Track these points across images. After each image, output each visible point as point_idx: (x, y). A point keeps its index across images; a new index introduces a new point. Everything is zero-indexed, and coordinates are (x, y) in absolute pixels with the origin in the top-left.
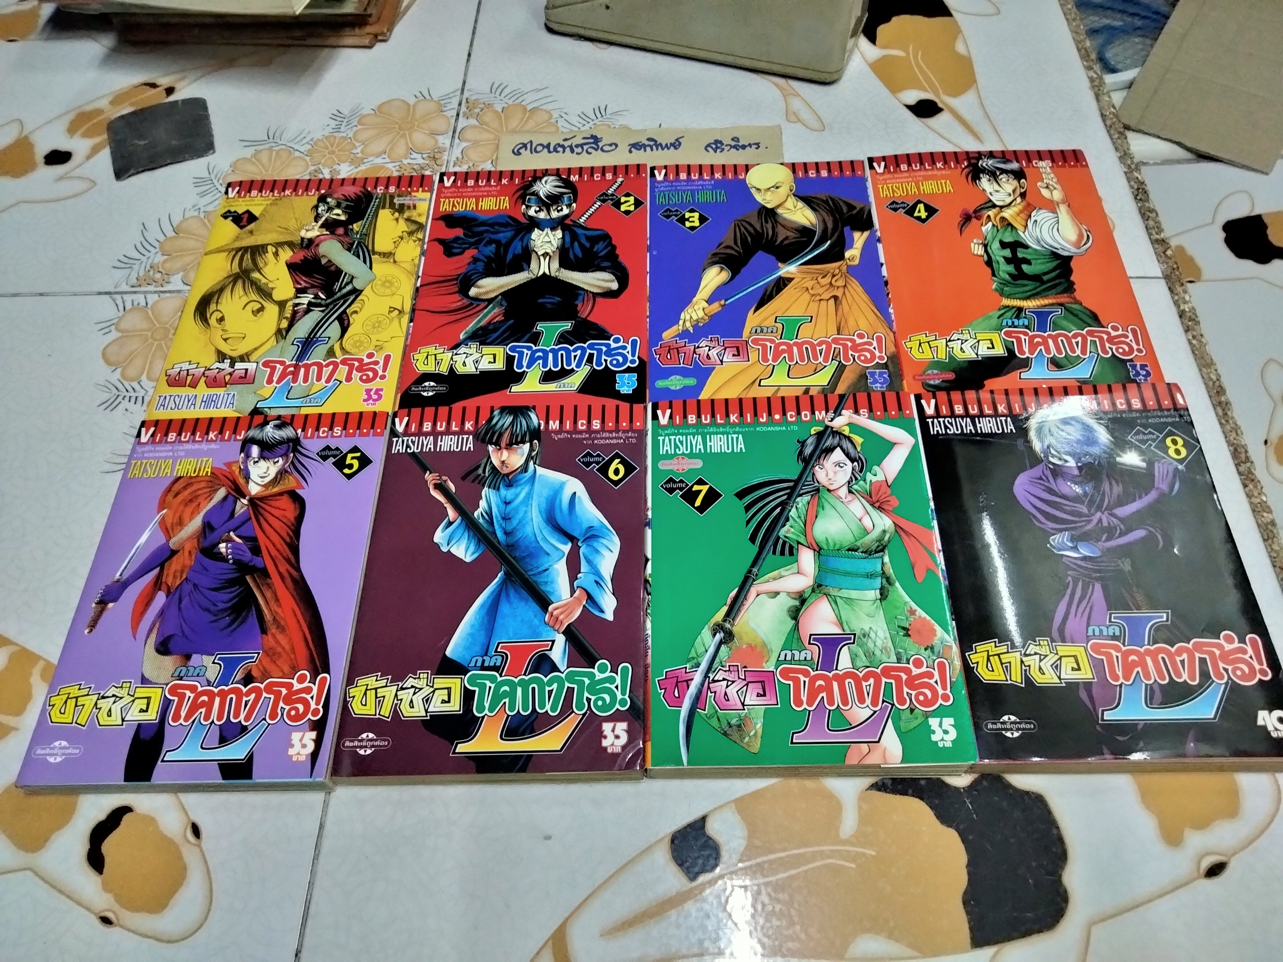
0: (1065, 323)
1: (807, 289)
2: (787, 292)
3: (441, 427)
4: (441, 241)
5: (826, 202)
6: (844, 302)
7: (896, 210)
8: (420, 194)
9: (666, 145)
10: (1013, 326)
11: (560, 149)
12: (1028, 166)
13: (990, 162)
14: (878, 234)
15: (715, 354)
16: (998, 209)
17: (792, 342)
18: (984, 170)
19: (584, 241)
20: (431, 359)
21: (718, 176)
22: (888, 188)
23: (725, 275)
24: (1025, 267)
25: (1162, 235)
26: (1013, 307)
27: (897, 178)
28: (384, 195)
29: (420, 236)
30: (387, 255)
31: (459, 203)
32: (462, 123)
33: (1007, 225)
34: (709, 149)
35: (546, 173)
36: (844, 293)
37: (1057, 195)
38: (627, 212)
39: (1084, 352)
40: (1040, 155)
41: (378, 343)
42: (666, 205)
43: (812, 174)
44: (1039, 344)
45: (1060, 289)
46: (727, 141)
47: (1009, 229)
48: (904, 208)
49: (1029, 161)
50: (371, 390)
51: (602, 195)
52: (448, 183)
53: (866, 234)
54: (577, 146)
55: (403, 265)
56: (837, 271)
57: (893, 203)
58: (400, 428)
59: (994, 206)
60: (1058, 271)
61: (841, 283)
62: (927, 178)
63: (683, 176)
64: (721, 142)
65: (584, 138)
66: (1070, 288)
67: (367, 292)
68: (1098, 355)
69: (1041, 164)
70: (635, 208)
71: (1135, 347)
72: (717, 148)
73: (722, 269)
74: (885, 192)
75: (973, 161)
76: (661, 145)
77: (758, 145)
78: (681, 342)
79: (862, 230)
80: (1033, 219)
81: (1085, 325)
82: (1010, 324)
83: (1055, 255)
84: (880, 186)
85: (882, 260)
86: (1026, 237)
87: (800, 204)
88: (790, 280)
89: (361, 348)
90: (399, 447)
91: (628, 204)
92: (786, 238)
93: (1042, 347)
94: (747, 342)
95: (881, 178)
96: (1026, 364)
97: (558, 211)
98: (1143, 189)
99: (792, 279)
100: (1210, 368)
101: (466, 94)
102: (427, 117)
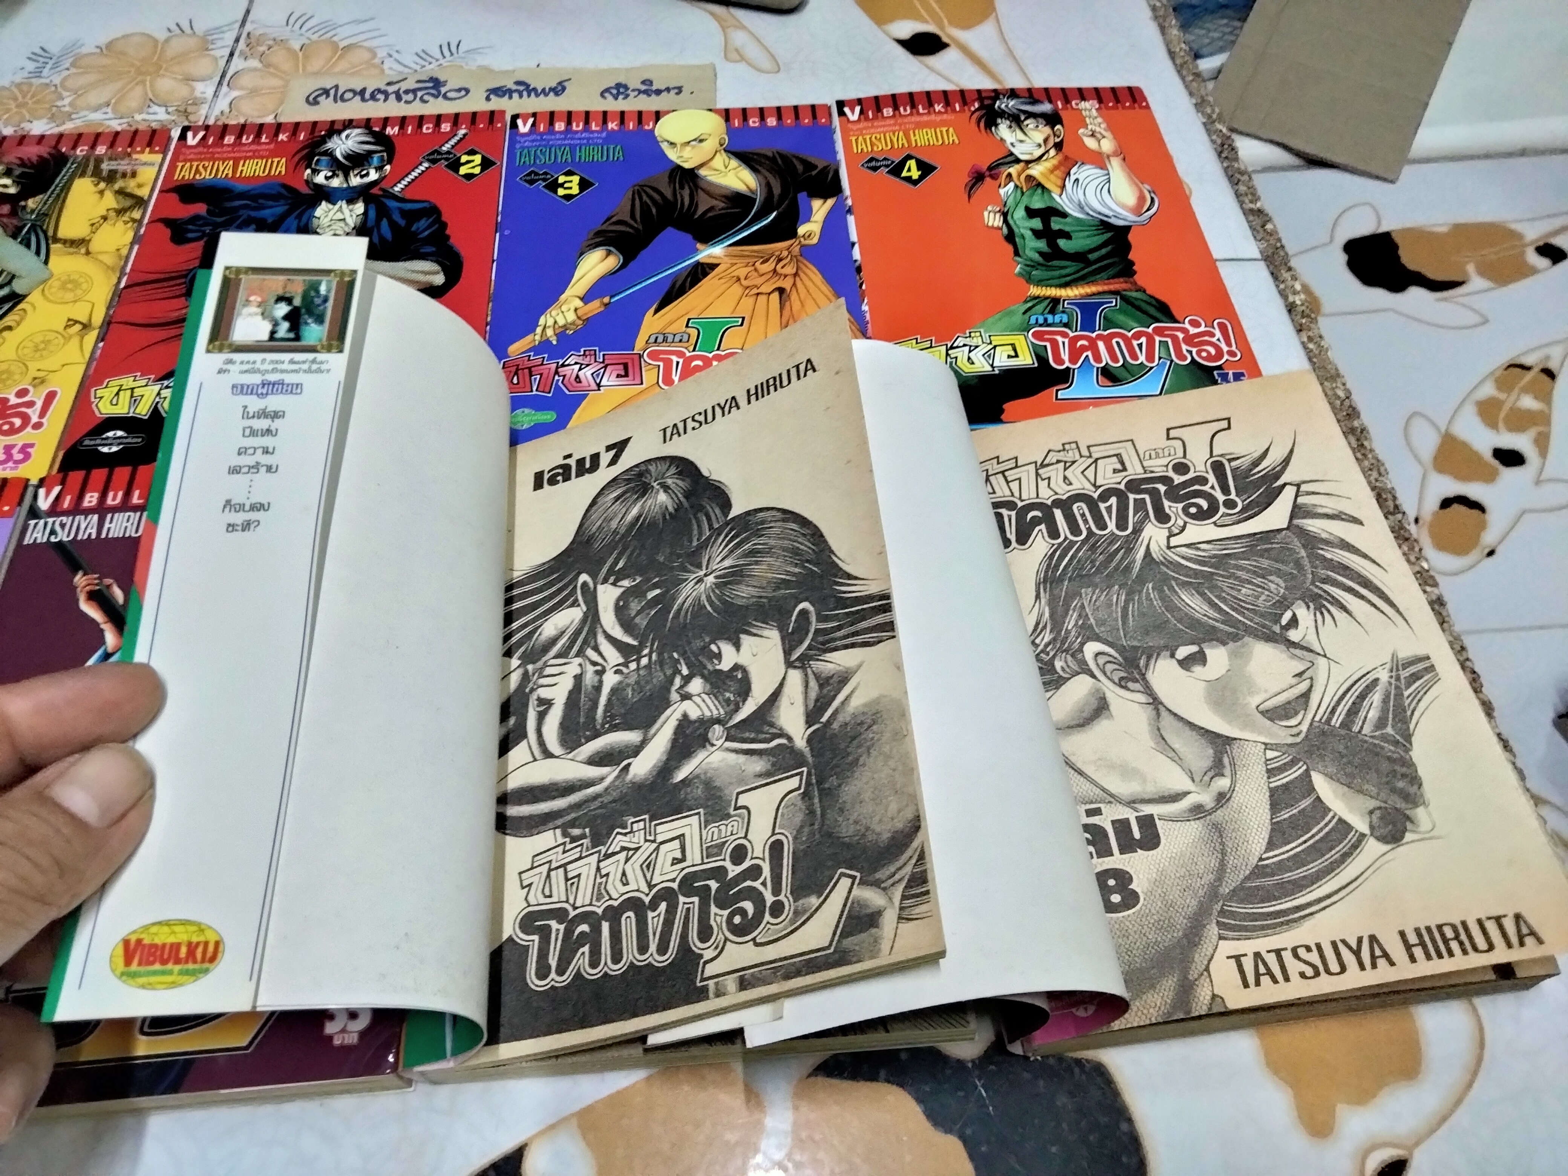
0: (1121, 318)
1: (739, 279)
2: (707, 284)
3: (114, 499)
4: (168, 222)
5: (773, 159)
6: (794, 296)
7: (875, 169)
8: (146, 157)
9: (543, 90)
10: (1046, 324)
11: (381, 97)
12: (1065, 108)
13: (1012, 103)
14: (849, 202)
15: (589, 374)
16: (1022, 164)
17: (711, 355)
18: (1002, 114)
19: (397, 217)
20: (125, 396)
21: (612, 126)
22: (865, 140)
23: (613, 262)
24: (1062, 243)
25: (1259, 205)
26: (1046, 298)
27: (877, 127)
28: (87, 158)
29: (136, 214)
30: (78, 244)
31: (205, 168)
32: (237, 64)
33: (1036, 185)
34: (607, 95)
35: (349, 124)
36: (794, 284)
37: (1107, 145)
38: (469, 176)
39: (1150, 357)
40: (1082, 94)
41: (41, 374)
42: (530, 166)
43: (753, 122)
44: (1084, 349)
45: (1112, 272)
46: (634, 83)
47: (1039, 191)
48: (887, 166)
49: (1067, 101)
50: (13, 446)
51: (432, 153)
52: (192, 140)
53: (830, 202)
54: (407, 92)
55: (101, 257)
56: (785, 253)
57: (871, 160)
58: (44, 504)
59: (1018, 161)
60: (1110, 248)
61: (790, 270)
62: (920, 126)
63: (560, 126)
64: (626, 87)
65: (418, 81)
66: (1127, 270)
67: (34, 297)
68: (1172, 361)
69: (1084, 105)
70: (482, 171)
71: (1225, 348)
72: (619, 93)
73: (609, 253)
74: (863, 145)
75: (987, 102)
76: (535, 89)
77: (679, 90)
78: (536, 359)
79: (825, 197)
80: (1073, 178)
81: (1151, 321)
82: (1041, 321)
83: (1105, 225)
84: (854, 139)
85: (854, 237)
86: (1063, 202)
87: (734, 163)
88: (713, 266)
89: (9, 382)
90: (37, 534)
91: (471, 165)
92: (712, 208)
93: (1089, 353)
94: (641, 356)
95: (855, 127)
96: (1064, 377)
97: (362, 177)
98: (1230, 145)
99: (717, 265)
100: (1335, 381)
101: (248, 27)
102: (182, 58)
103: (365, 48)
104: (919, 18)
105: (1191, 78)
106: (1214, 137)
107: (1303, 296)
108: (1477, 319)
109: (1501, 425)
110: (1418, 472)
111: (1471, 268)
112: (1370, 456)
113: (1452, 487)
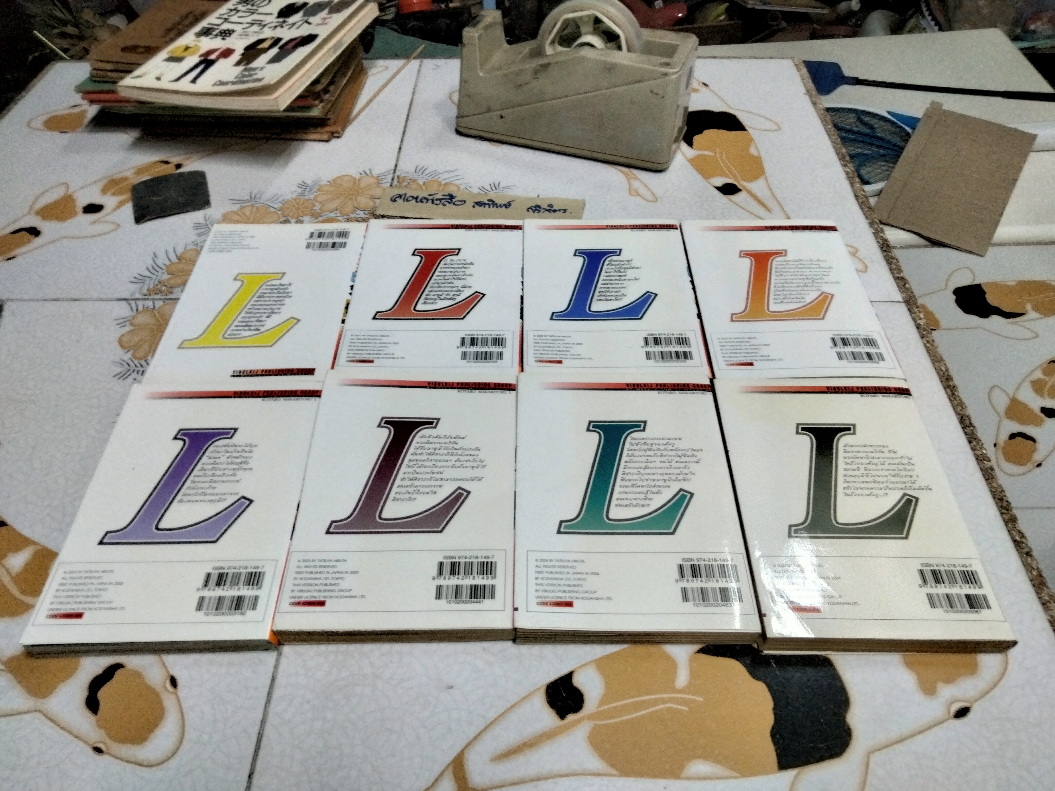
11: (425, 201)
54: (437, 200)
101: (398, 173)
102: (369, 187)
103: (454, 185)
104: (726, 176)
105: (866, 209)
106: (879, 240)
107: (925, 321)
108: (1033, 335)
109: (1046, 395)
110: (995, 418)
111: (1029, 307)
112: (957, 399)
113: (1017, 428)
